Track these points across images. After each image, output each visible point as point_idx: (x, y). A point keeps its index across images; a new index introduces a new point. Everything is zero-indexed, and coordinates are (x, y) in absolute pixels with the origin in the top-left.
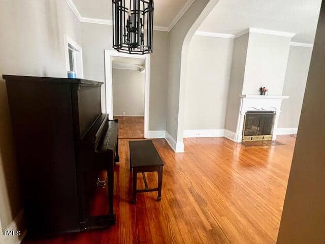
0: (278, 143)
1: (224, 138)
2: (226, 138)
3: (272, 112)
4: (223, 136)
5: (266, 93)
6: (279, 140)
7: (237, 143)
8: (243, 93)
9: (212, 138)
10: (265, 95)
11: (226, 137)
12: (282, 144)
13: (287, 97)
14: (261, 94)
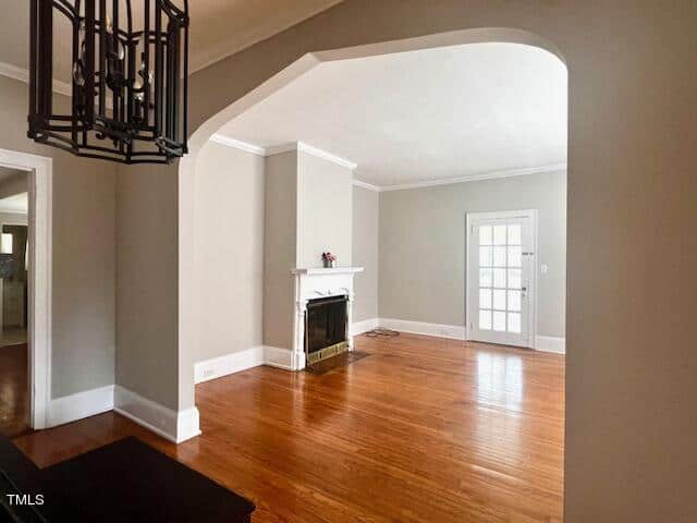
0: (359, 355)
1: (264, 366)
2: (271, 367)
3: (342, 297)
4: (261, 363)
5: (334, 263)
6: (358, 349)
7: (297, 371)
8: (299, 266)
9: (242, 375)
10: (331, 267)
11: (269, 363)
12: (368, 355)
13: (361, 269)
14: (326, 266)
